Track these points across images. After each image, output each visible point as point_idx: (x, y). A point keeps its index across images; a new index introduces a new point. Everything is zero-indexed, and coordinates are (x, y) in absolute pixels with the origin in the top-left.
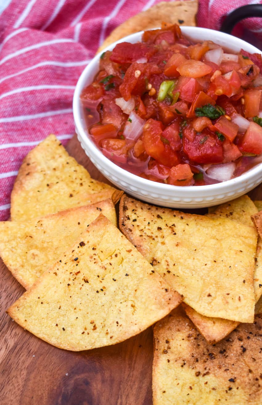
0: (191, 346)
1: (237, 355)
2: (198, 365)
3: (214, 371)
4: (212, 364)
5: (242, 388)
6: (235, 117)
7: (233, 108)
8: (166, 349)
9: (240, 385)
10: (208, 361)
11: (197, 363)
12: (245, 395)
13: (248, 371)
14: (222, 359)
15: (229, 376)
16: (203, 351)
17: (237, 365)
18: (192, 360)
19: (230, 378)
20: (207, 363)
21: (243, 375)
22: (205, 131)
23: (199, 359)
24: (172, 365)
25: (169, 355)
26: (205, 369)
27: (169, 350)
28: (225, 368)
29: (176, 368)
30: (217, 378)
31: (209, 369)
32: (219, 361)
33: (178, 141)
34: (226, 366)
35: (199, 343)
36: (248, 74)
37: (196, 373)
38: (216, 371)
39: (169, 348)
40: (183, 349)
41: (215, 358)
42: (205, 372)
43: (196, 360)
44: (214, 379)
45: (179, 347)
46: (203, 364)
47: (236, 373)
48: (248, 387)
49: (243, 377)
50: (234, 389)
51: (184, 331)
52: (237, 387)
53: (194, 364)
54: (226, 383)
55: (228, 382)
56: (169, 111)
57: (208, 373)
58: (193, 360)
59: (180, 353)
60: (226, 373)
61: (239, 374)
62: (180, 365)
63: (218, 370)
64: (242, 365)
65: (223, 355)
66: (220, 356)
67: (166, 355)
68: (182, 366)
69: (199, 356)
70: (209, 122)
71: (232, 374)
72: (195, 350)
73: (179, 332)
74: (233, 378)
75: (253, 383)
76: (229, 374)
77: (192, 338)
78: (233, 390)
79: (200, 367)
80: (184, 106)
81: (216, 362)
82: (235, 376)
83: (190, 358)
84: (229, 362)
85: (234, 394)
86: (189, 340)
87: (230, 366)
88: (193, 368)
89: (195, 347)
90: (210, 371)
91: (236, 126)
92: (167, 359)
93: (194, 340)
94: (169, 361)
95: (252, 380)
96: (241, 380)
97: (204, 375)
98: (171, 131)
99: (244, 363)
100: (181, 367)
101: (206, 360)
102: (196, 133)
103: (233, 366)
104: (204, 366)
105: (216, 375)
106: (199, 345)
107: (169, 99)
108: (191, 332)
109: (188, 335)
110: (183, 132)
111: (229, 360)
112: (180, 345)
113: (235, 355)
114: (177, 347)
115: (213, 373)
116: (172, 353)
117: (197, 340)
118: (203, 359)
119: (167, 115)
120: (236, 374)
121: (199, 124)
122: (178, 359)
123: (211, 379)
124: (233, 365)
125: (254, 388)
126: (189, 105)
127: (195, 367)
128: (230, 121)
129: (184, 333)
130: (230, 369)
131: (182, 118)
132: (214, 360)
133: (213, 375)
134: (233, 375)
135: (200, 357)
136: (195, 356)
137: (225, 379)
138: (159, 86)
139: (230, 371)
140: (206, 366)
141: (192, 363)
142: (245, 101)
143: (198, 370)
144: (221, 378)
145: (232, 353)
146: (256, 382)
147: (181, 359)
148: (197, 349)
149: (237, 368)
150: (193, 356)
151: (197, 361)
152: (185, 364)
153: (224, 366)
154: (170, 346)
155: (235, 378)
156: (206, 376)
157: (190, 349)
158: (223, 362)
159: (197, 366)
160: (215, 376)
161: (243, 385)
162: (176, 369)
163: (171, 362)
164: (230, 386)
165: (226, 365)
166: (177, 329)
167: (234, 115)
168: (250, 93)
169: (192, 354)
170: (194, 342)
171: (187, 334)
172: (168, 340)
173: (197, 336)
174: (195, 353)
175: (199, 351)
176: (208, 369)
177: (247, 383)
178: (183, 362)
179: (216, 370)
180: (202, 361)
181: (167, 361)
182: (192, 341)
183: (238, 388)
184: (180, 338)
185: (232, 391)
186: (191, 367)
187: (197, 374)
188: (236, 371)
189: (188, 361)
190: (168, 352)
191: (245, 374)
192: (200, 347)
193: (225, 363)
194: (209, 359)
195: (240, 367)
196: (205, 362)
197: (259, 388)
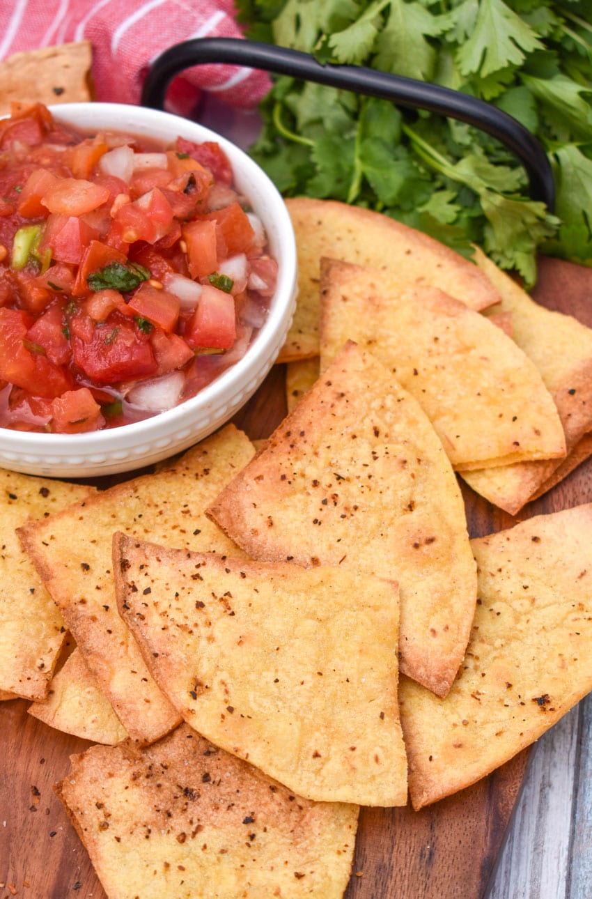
0: (146, 794)
1: (237, 771)
2: (175, 821)
3: (208, 819)
4: (199, 808)
5: (273, 826)
6: (170, 281)
7: (165, 263)
8: (102, 819)
9: (266, 823)
10: (190, 805)
11: (171, 819)
12: (283, 836)
13: (270, 790)
14: (213, 791)
15: (239, 815)
16: (172, 792)
17: (244, 788)
18: (159, 818)
19: (244, 818)
20: (189, 810)
21: (263, 802)
22: (113, 317)
23: (171, 810)
24: (128, 844)
25: (113, 829)
26: (191, 822)
27: (109, 819)
28: (226, 805)
29: (138, 845)
30: (221, 828)
31: (199, 820)
32: (209, 798)
33: (63, 345)
34: (225, 801)
35: (158, 782)
36: (186, 191)
37: (178, 839)
38: (212, 818)
39: (108, 815)
40: (134, 805)
41: (199, 796)
42: (193, 828)
43: (166, 815)
44: (215, 833)
45: (125, 805)
46: (182, 817)
47: (249, 804)
48: (282, 818)
49: (266, 804)
50: (260, 835)
51: (122, 772)
52: (263, 828)
53: (165, 824)
54: (239, 829)
55: (243, 825)
56: (39, 288)
57: (199, 828)
58: (162, 817)
59: (131, 815)
60: (231, 813)
61: (256, 804)
62: (142, 836)
63: (215, 815)
64: (253, 785)
65: (211, 783)
66: (206, 788)
67: (108, 830)
68: (147, 837)
69: (169, 805)
70: (118, 299)
71: (243, 808)
72: (156, 798)
73: (113, 779)
74: (248, 815)
75: (288, 808)
76: (237, 811)
77: (141, 778)
78: (257, 837)
79: (179, 823)
80: (66, 272)
81: (205, 800)
82: (251, 810)
83: (154, 815)
84: (228, 790)
85: (263, 843)
86: (138, 785)
87: (233, 797)
88: (169, 832)
89: (153, 791)
90: (201, 823)
91: (175, 297)
92: (113, 837)
93: (146, 780)
94: (118, 840)
95: (283, 804)
96: (264, 813)
97: (194, 834)
98: (46, 326)
99: (257, 780)
100: (146, 841)
101: (185, 806)
102: (95, 323)
103: (239, 795)
104: (186, 818)
105: (215, 824)
106: (159, 786)
107: (34, 263)
108: (135, 769)
109: (133, 776)
110: (69, 326)
111: (226, 788)
112: (127, 801)
113: (233, 773)
114: (122, 808)
115: (208, 823)
116: (117, 821)
117: (151, 778)
118: (178, 807)
119: (35, 295)
120: (250, 806)
121: (99, 305)
122: (134, 827)
123: (209, 836)
124: (238, 791)
125: (294, 816)
126: (75, 269)
127: (172, 827)
128: (161, 290)
129: (123, 775)
130: (236, 803)
131: (66, 297)
132: (199, 800)
133: (211, 827)
134: (247, 811)
135: (171, 805)
136: (161, 807)
137: (235, 825)
138: (13, 240)
139: (238, 806)
140: (190, 817)
141: (161, 822)
142: (187, 245)
143: (179, 832)
144: (227, 827)
145: (226, 771)
146: (291, 803)
147: (139, 825)
148: (159, 794)
149: (248, 795)
150: (158, 811)
151: (169, 815)
152: (149, 831)
153: (222, 801)
154: (108, 811)
155: (253, 813)
156: (197, 835)
157: (146, 800)
158: (218, 796)
159: (173, 825)
160: (215, 827)
161: (272, 819)
162: (138, 849)
163: (123, 839)
164: (250, 832)
165: (224, 798)
166: (107, 775)
167: (167, 278)
168: (194, 228)
169: (155, 806)
170: (148, 783)
171: (129, 775)
172: (100, 802)
173: (148, 770)
174: (159, 803)
175: (164, 797)
176: (195, 820)
177: (277, 813)
178: (145, 829)
179: (212, 815)
180: (178, 811)
181: (116, 841)
182: (145, 784)
183: (265, 830)
184: (121, 787)
185: (258, 839)
186: (163, 831)
187: (181, 838)
188: (248, 800)
189: (154, 823)
190: (109, 823)
191: (267, 798)
192: (162, 787)
193: (221, 795)
194: (190, 802)
195: (252, 790)
196: (184, 810)
197: (303, 812)
